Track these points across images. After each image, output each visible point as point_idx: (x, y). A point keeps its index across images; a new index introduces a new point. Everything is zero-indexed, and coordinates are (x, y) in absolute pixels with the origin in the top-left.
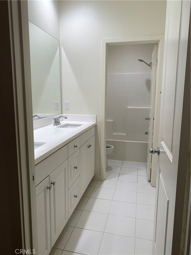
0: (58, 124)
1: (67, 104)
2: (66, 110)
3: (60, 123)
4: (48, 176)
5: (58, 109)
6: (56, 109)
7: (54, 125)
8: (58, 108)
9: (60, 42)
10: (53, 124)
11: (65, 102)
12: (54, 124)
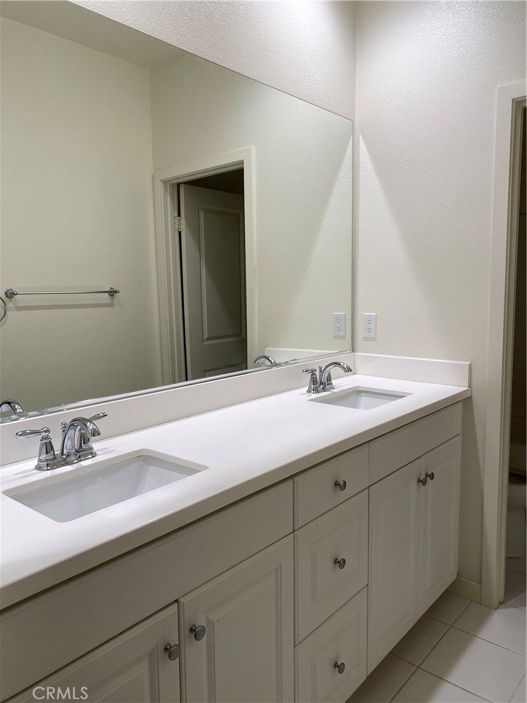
0: (323, 388)
1: (369, 320)
2: (366, 339)
3: (331, 384)
4: (176, 601)
5: (343, 337)
6: (337, 337)
7: (309, 391)
8: (342, 333)
9: (357, 122)
10: (307, 389)
11: (363, 313)
12: (310, 387)
